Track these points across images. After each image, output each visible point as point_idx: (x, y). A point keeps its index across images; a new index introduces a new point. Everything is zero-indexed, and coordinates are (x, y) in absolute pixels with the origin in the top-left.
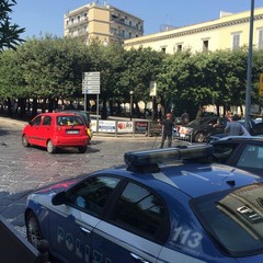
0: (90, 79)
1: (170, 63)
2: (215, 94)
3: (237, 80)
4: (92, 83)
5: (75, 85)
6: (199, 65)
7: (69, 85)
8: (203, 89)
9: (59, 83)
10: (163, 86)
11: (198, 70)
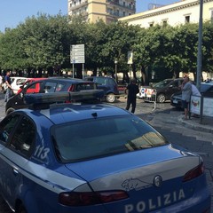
0: (76, 50)
1: (143, 35)
2: (184, 61)
3: (204, 49)
4: (78, 54)
5: (64, 56)
6: (169, 36)
7: (59, 56)
8: (173, 57)
9: (52, 54)
10: (138, 55)
11: (168, 41)
